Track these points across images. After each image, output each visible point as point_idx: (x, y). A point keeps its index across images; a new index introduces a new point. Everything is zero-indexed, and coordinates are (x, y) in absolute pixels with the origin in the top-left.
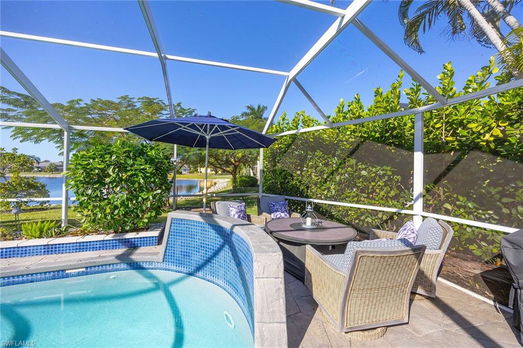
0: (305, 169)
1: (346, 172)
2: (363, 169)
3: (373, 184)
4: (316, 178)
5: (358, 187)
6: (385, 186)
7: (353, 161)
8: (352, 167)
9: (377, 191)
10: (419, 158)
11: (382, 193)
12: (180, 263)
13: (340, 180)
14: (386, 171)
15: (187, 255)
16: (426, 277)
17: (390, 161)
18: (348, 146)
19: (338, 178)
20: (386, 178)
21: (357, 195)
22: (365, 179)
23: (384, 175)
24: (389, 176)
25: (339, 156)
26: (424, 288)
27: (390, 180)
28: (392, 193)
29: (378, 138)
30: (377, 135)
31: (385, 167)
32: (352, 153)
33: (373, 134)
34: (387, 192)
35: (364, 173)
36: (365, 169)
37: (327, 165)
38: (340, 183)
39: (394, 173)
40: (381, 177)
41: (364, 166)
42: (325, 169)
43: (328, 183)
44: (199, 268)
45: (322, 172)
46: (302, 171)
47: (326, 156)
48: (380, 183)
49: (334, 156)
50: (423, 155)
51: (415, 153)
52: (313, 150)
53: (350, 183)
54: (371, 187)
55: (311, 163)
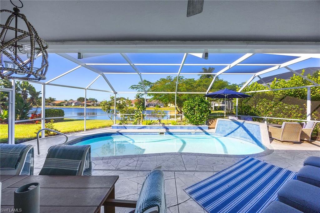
0: (257, 105)
1: (278, 107)
2: (286, 106)
3: (290, 111)
4: (263, 109)
5: (283, 113)
6: (296, 112)
7: (281, 103)
8: (280, 105)
9: (292, 114)
10: (309, 103)
11: (295, 115)
12: (221, 133)
13: (275, 110)
14: (296, 106)
15: (224, 131)
16: (307, 135)
17: (298, 103)
18: (279, 97)
19: (274, 109)
20: (296, 109)
21: (283, 116)
22: (287, 109)
23: (295, 108)
24: (298, 109)
25: (275, 101)
26: (307, 138)
27: (298, 110)
28: (299, 115)
29: (293, 94)
30: (292, 93)
31: (296, 105)
32: (281, 100)
33: (291, 93)
34: (297, 115)
35: (286, 107)
36: (287, 106)
37: (268, 104)
38: (275, 111)
39: (300, 107)
40: (294, 109)
41: (286, 105)
42: (268, 106)
43: (269, 111)
44: (229, 134)
45: (267, 107)
46: (255, 106)
47: (268, 101)
48: (294, 111)
49: (272, 100)
50: (310, 101)
51: (308, 101)
52: (262, 98)
53: (280, 111)
54: (289, 113)
55: (261, 103)
